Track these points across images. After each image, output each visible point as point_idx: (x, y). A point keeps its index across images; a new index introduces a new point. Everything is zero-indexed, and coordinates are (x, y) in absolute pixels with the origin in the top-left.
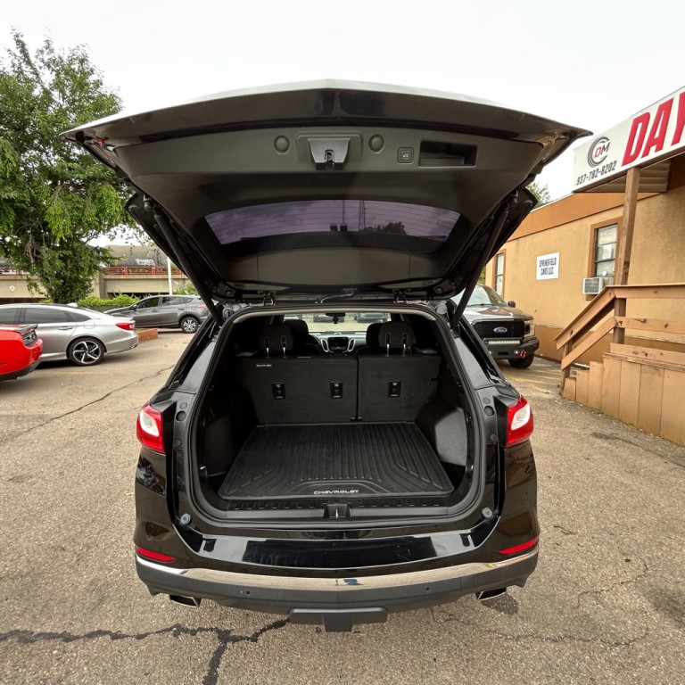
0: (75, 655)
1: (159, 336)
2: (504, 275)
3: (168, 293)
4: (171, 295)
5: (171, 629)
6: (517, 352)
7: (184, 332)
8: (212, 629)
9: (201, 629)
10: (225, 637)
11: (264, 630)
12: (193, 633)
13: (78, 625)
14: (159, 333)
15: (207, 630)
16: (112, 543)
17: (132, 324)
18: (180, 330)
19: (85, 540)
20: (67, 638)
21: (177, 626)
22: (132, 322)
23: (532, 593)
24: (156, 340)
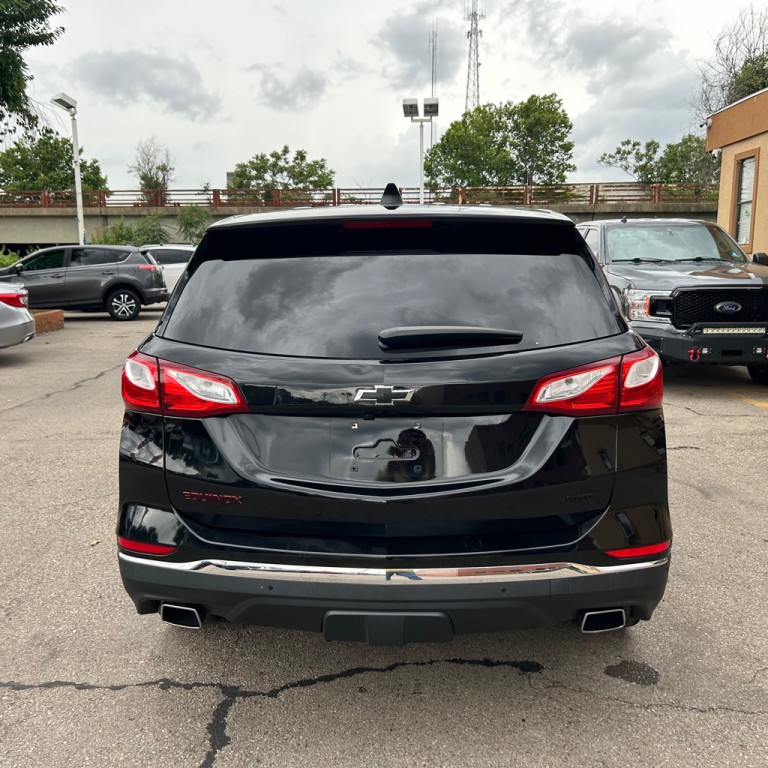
0: (32, 701)
1: (67, 325)
2: (753, 202)
3: (78, 244)
4: (82, 245)
5: (157, 683)
6: (759, 351)
7: (114, 318)
8: (213, 685)
9: (199, 685)
10: (231, 693)
11: (286, 687)
12: (188, 687)
13: (29, 676)
14: (68, 319)
15: (206, 685)
16: (53, 598)
17: (22, 296)
18: (107, 314)
19: (12, 594)
20: (19, 687)
21: (165, 680)
22: (25, 292)
23: (686, 667)
24: (62, 332)
